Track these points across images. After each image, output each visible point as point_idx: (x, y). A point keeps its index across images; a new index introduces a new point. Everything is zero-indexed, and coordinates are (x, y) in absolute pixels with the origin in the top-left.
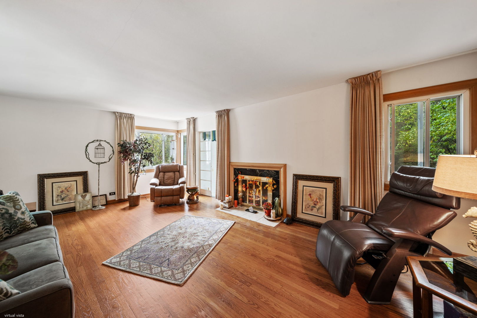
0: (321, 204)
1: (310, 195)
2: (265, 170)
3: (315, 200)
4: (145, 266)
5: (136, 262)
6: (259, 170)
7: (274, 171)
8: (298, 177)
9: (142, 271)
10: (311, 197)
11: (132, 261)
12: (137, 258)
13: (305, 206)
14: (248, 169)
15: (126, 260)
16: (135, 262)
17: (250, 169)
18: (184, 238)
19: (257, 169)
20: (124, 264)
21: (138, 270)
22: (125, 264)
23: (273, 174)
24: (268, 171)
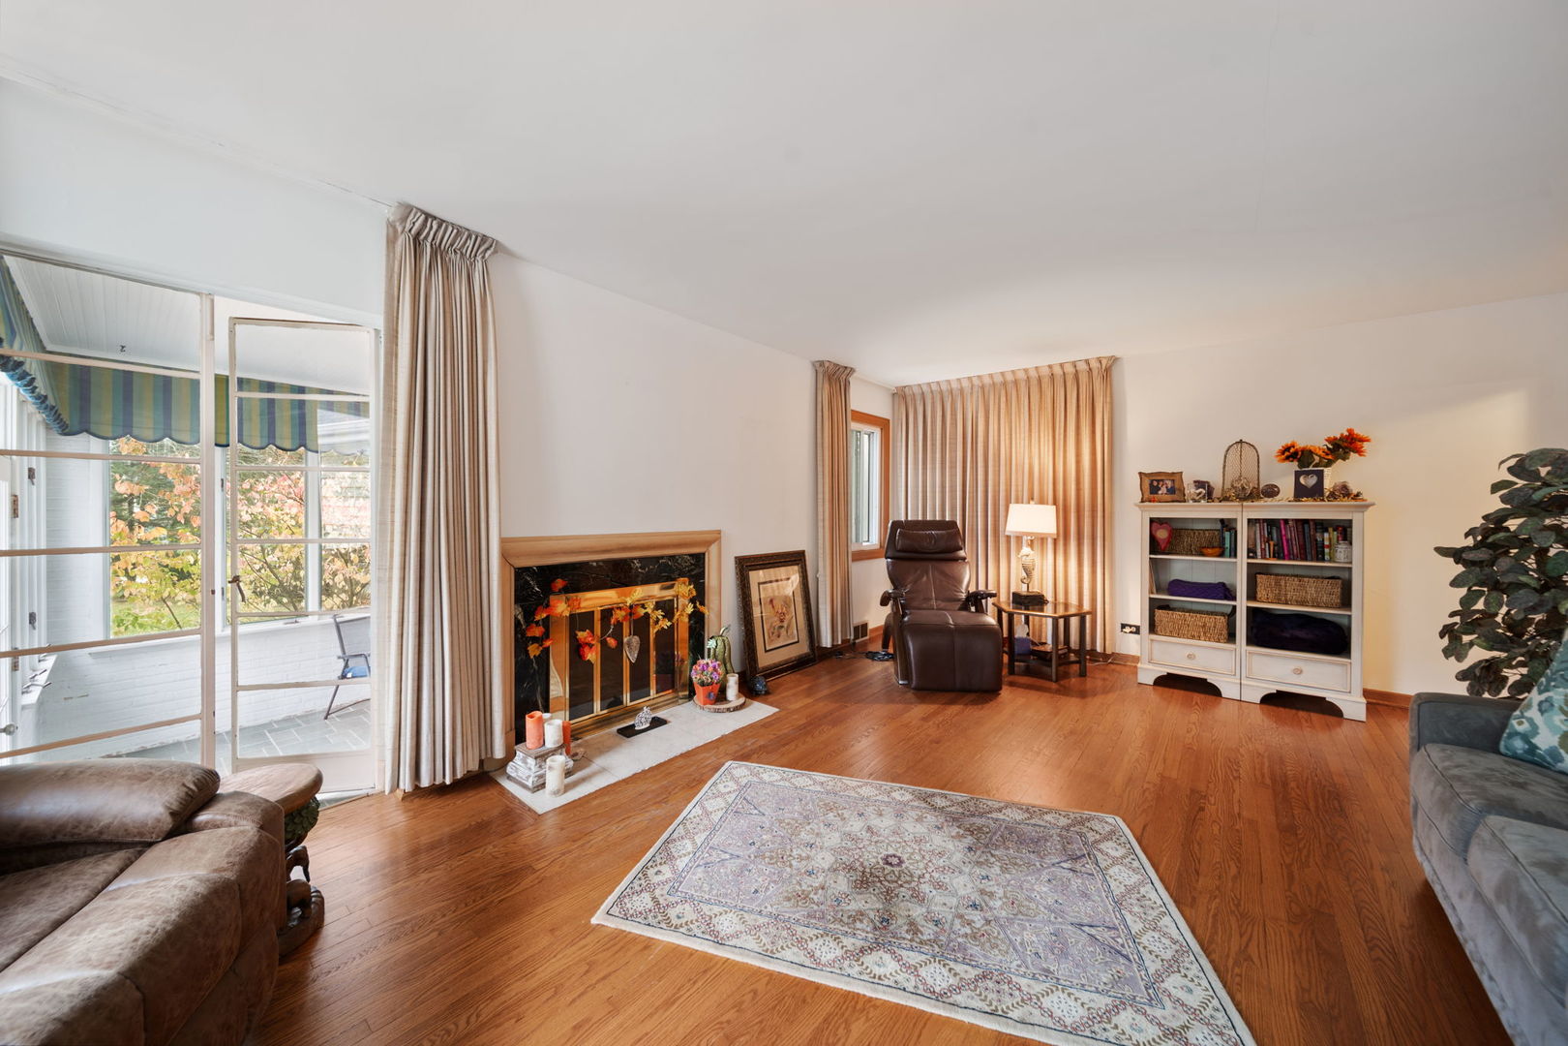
0: (790, 616)
1: (771, 601)
2: (662, 557)
3: (780, 611)
4: (1136, 909)
5: (1144, 948)
6: (641, 559)
7: (690, 555)
8: (746, 565)
9: (1161, 906)
10: (773, 607)
11: (1153, 966)
12: (1126, 957)
13: (768, 630)
14: (597, 561)
15: (1169, 996)
16: (1150, 952)
17: (603, 561)
18: (899, 858)
19: (635, 559)
20: (1191, 985)
21: (1167, 920)
22: (1185, 982)
23: (686, 566)
24: (672, 557)
